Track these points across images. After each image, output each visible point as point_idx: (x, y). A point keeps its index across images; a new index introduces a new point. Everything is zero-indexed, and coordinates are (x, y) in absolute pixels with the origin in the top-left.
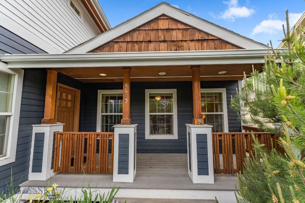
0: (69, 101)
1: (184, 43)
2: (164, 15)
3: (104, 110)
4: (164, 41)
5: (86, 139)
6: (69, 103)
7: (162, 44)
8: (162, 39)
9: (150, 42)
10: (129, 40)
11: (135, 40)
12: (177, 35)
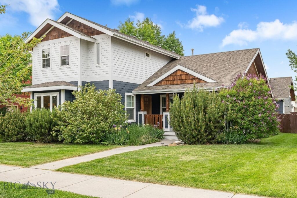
0: (147, 101)
1: (186, 80)
2: (179, 69)
3: (164, 106)
4: (179, 80)
5: (155, 117)
6: (147, 102)
7: (178, 81)
8: (178, 79)
9: (174, 80)
10: (167, 80)
11: (169, 80)
12: (184, 77)
